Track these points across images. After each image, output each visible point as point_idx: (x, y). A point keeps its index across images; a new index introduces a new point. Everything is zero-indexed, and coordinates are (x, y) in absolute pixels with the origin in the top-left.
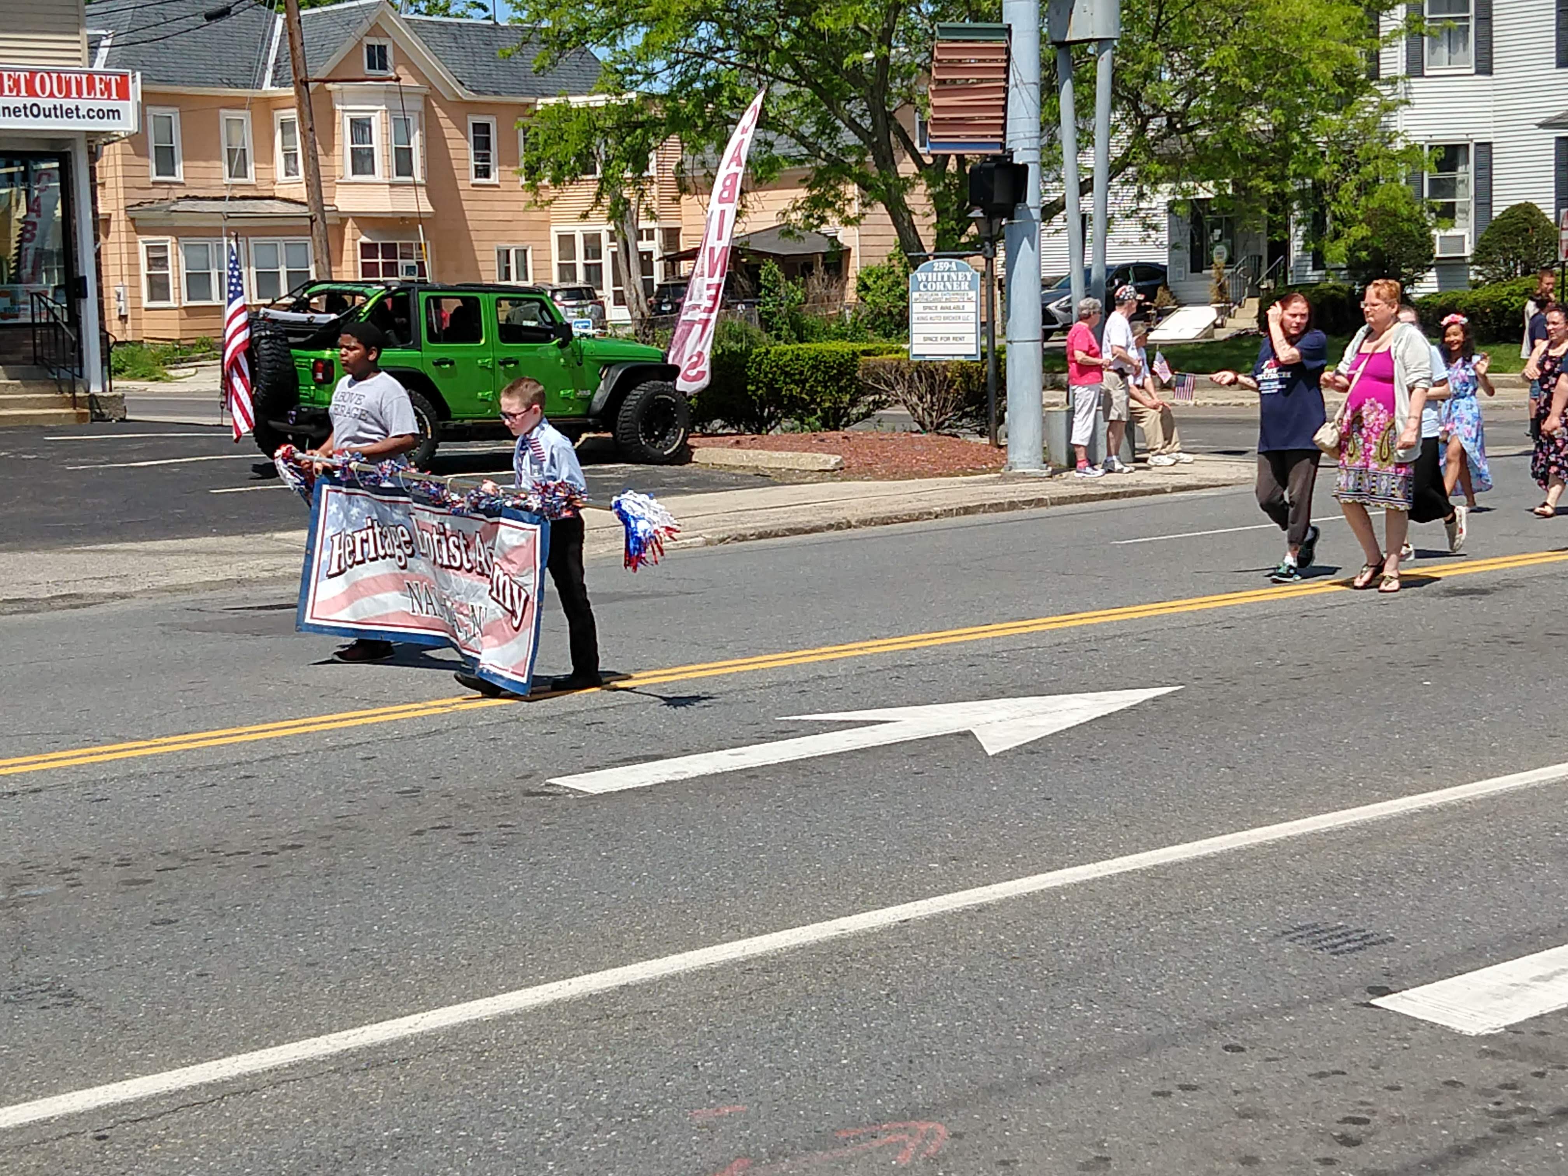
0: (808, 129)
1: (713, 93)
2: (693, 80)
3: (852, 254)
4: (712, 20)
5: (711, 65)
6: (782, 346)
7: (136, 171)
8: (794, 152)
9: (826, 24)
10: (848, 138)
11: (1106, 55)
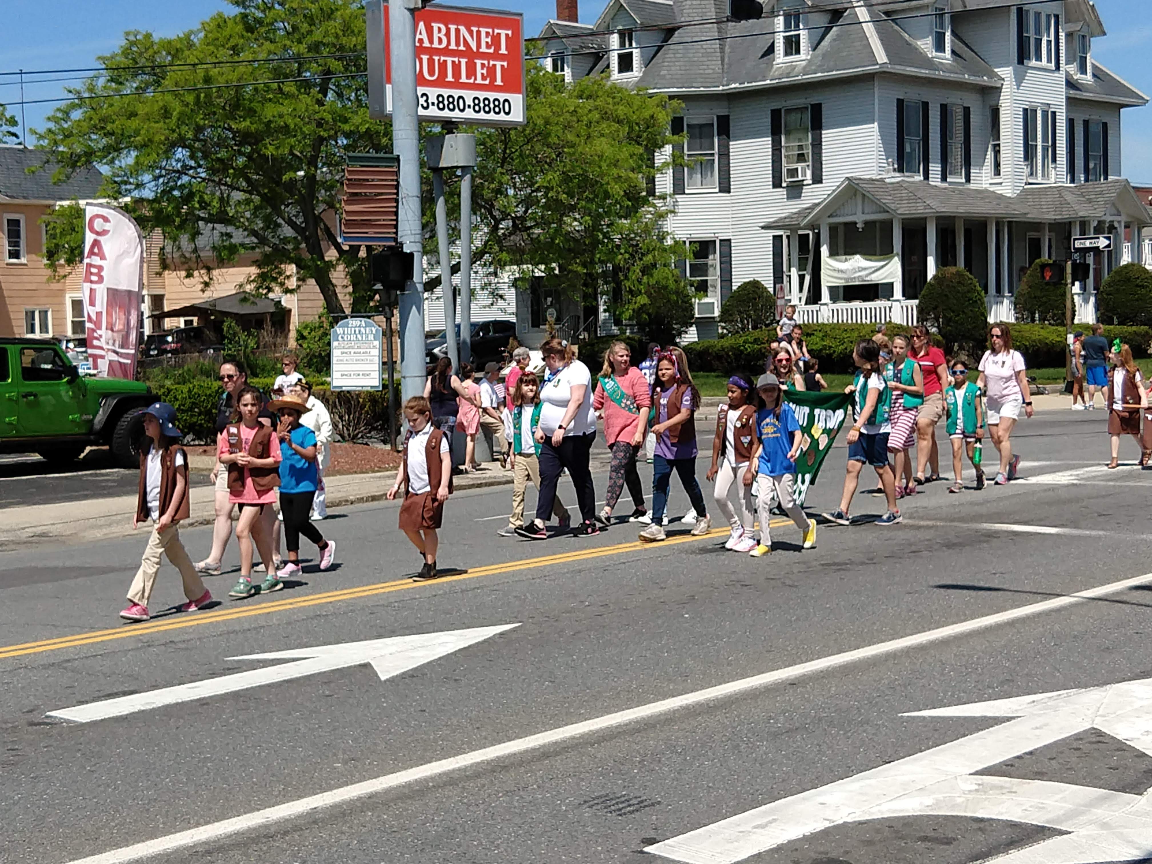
0: (258, 224)
1: (187, 199)
2: (172, 189)
3: (293, 313)
4: (186, 146)
5: (185, 179)
8: (247, 241)
9: (270, 151)
10: (288, 231)
11: (468, 177)
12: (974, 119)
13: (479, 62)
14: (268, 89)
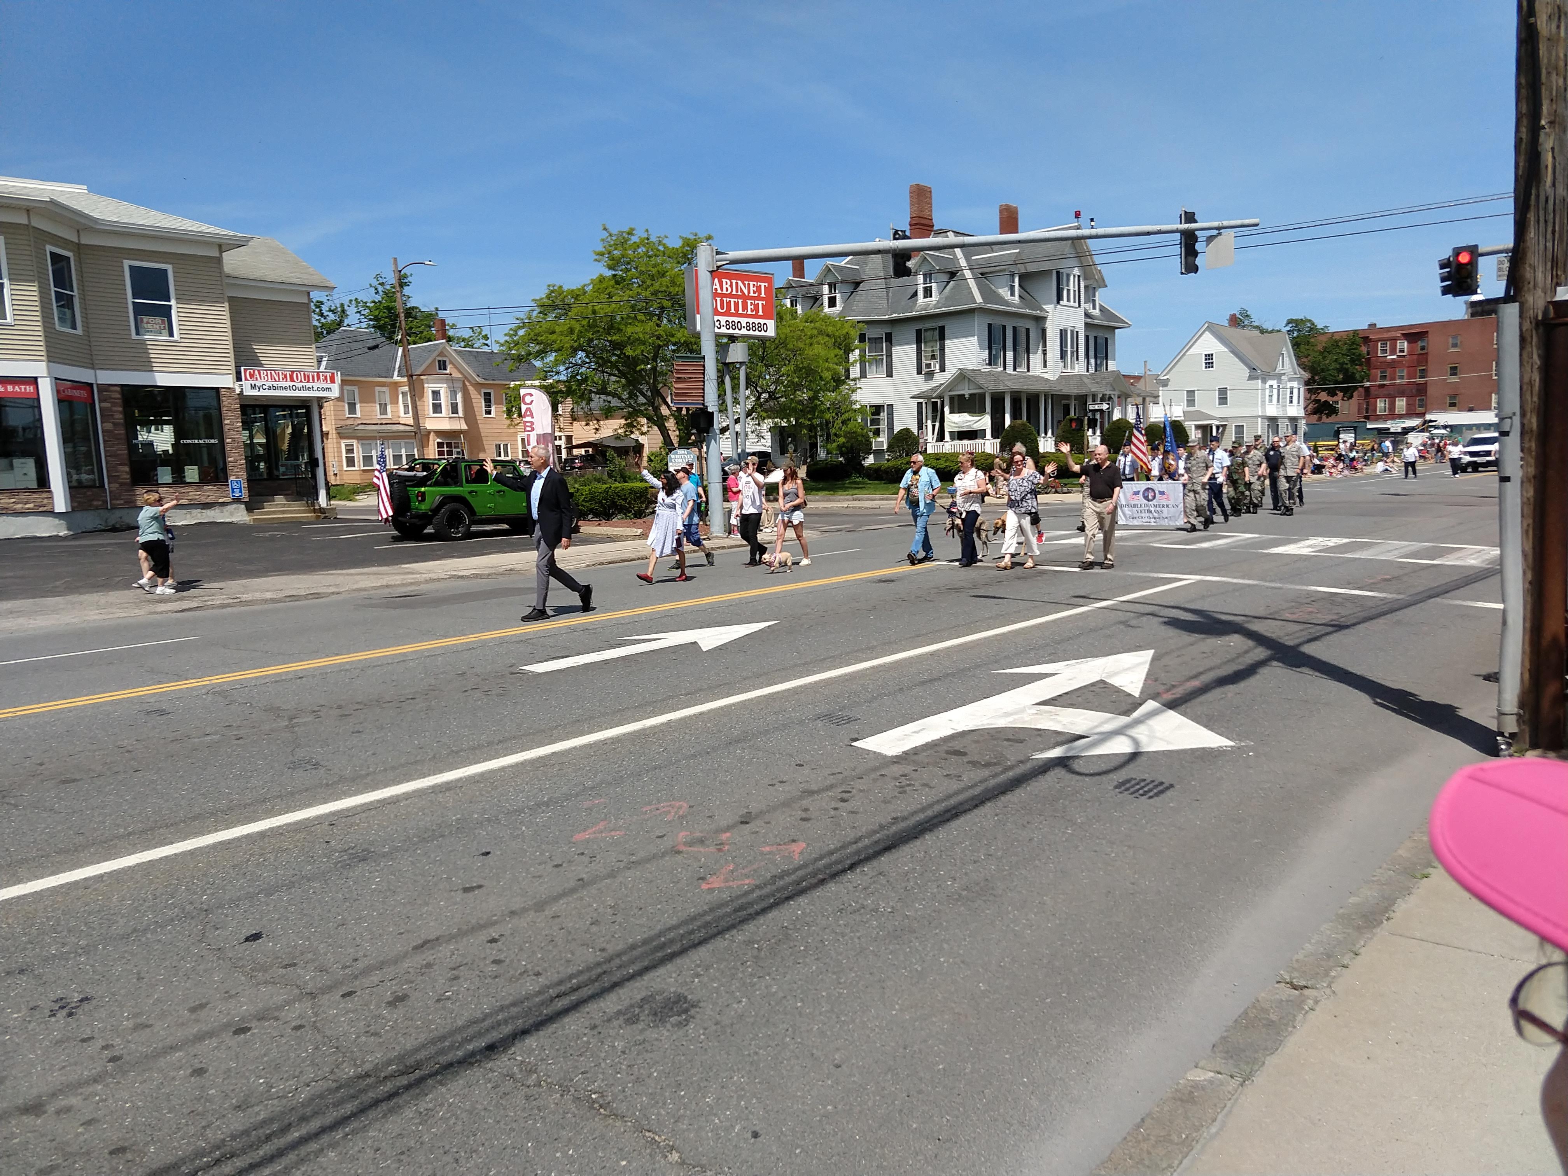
0: (625, 395)
1: (585, 380)
2: (576, 375)
3: (645, 446)
4: (583, 351)
5: (583, 370)
6: (617, 484)
7: (340, 413)
8: (619, 405)
9: (629, 352)
10: (642, 400)
11: (743, 368)
12: (1032, 335)
13: (749, 302)
14: (629, 317)
